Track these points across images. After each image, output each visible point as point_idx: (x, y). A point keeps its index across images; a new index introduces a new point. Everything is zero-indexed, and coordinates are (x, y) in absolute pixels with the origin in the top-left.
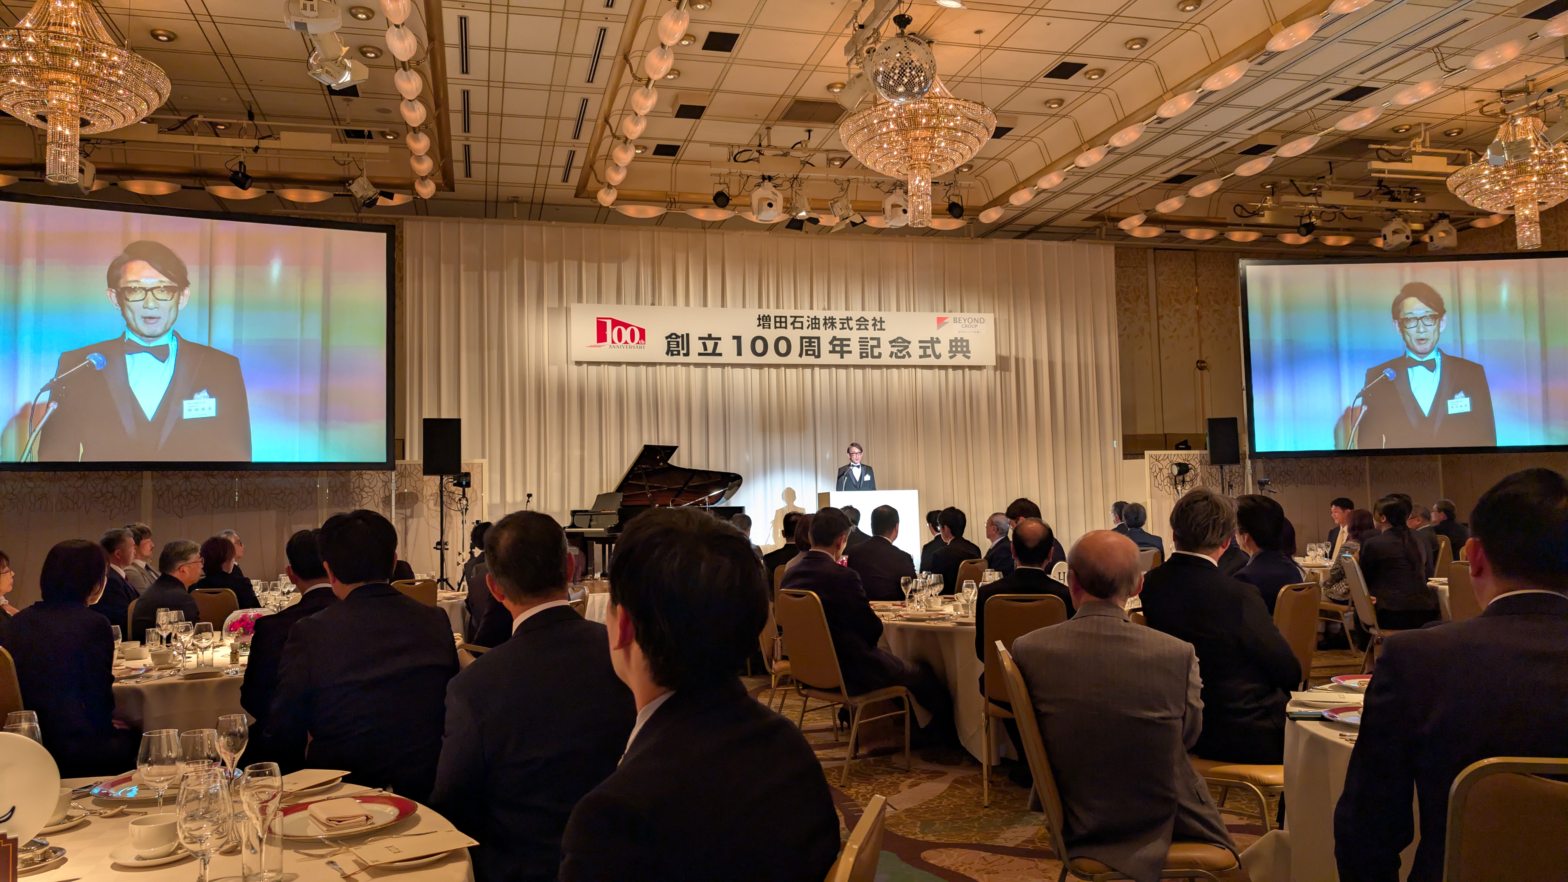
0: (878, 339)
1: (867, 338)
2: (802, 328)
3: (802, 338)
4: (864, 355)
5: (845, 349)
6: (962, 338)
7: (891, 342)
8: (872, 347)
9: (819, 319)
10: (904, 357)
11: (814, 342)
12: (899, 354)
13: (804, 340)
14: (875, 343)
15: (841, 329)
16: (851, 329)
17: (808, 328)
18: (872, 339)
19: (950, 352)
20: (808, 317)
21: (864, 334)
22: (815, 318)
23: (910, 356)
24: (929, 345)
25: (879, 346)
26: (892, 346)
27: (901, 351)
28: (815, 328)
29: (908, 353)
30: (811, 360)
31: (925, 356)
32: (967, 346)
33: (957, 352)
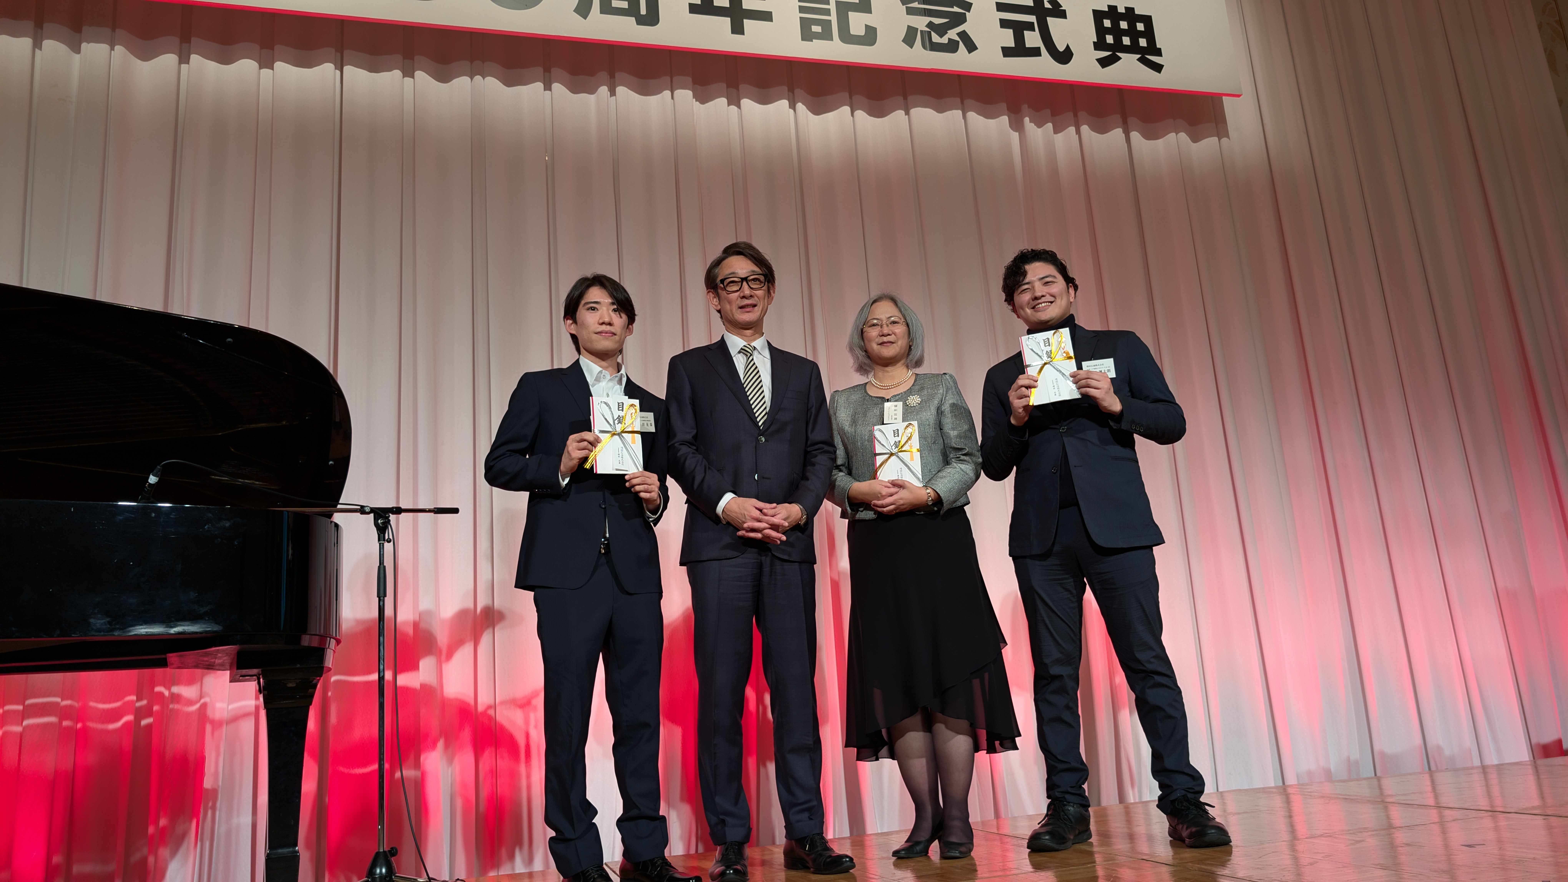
4: (816, 29)
6: (1130, 10)
8: (842, 7)
10: (952, 47)
12: (936, 38)
19: (1097, 47)
23: (971, 47)
24: (1032, 19)
26: (910, 11)
29: (964, 35)
31: (1019, 50)
32: (1149, 33)
33: (1119, 47)
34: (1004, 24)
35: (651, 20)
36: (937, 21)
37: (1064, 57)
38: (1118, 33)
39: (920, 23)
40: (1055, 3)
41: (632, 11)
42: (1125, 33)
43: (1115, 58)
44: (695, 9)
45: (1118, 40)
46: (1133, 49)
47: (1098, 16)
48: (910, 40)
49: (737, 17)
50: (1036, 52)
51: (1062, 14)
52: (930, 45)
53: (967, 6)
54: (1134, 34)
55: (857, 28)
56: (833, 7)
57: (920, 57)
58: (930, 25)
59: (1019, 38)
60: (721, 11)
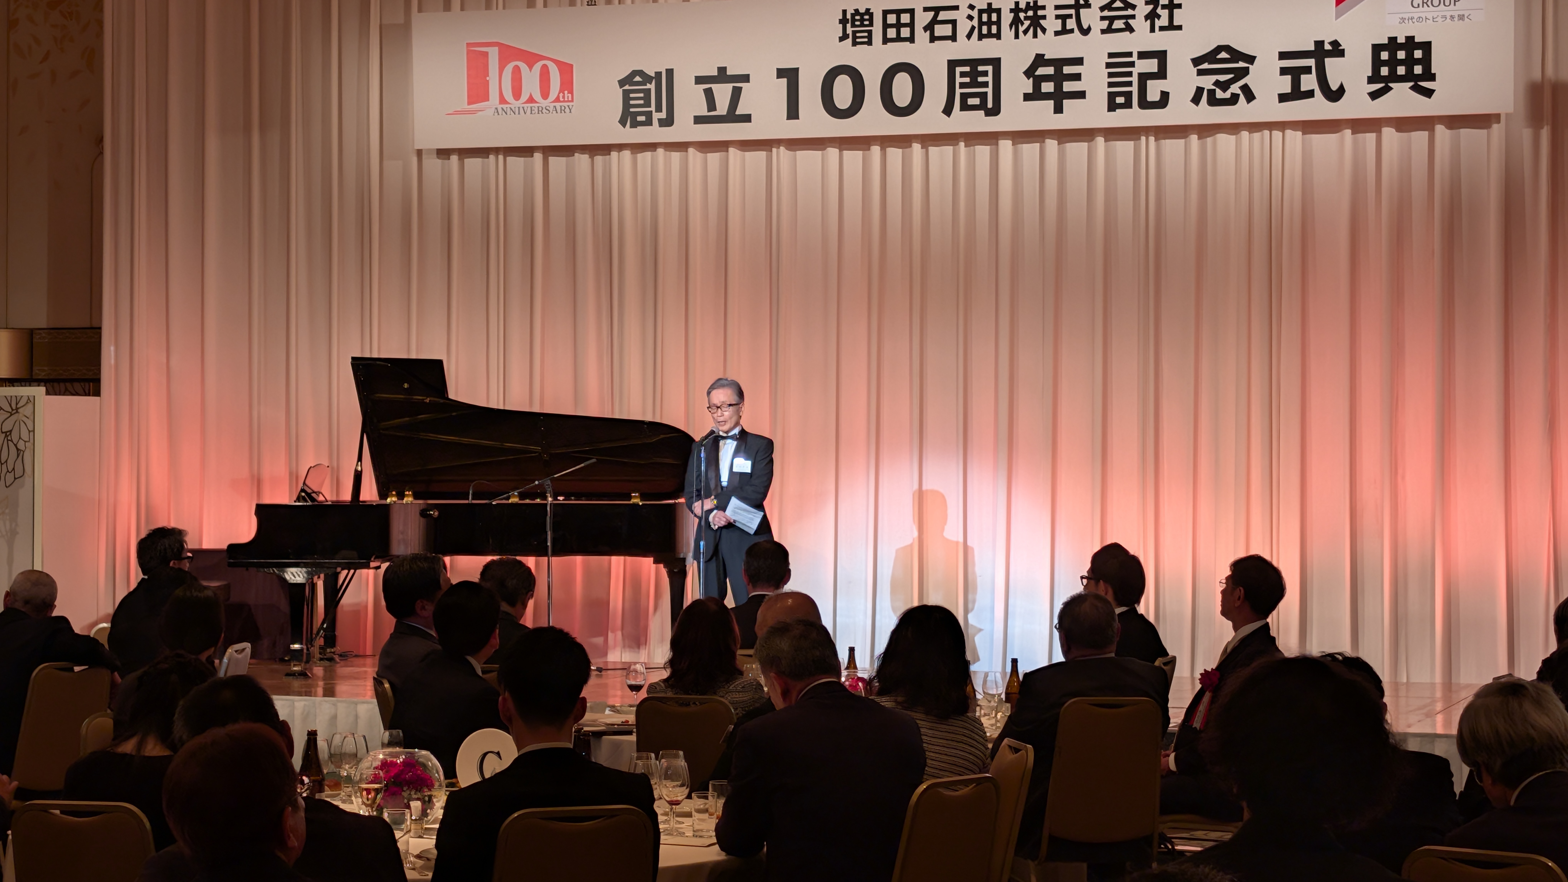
0: (1161, 56)
1: (1130, 54)
2: (953, 38)
3: (953, 65)
4: (1120, 100)
5: (1068, 86)
6: (1410, 39)
7: (1196, 61)
8: (1144, 78)
9: (998, 11)
10: (1233, 100)
11: (985, 74)
12: (1220, 94)
13: (959, 70)
14: (1152, 66)
15: (1057, 33)
16: (1085, 32)
17: (969, 36)
18: (1143, 55)
20: (972, 7)
21: (1121, 42)
22: (990, 9)
23: (1251, 98)
24: (1311, 62)
25: (1162, 74)
26: (1201, 73)
27: (1224, 86)
28: (990, 35)
29: (1245, 88)
30: (977, 121)
31: (1294, 94)
32: (1426, 61)
33: (1392, 77)
34: (1284, 71)
35: (995, 111)
36: (1223, 78)
37: (1335, 95)
38: (1393, 63)
39: (1207, 82)
40: (1335, 44)
41: (982, 106)
42: (1401, 62)
43: (1386, 90)
44: (1027, 97)
45: (1393, 71)
46: (1407, 77)
47: (1377, 49)
48: (1196, 100)
49: (1059, 99)
50: (1310, 94)
51: (1341, 54)
52: (1214, 101)
53: (1251, 59)
54: (1410, 62)
55: (1153, 95)
56: (1135, 79)
57: (1206, 114)
58: (1217, 83)
59: (1296, 83)
60: (1047, 96)
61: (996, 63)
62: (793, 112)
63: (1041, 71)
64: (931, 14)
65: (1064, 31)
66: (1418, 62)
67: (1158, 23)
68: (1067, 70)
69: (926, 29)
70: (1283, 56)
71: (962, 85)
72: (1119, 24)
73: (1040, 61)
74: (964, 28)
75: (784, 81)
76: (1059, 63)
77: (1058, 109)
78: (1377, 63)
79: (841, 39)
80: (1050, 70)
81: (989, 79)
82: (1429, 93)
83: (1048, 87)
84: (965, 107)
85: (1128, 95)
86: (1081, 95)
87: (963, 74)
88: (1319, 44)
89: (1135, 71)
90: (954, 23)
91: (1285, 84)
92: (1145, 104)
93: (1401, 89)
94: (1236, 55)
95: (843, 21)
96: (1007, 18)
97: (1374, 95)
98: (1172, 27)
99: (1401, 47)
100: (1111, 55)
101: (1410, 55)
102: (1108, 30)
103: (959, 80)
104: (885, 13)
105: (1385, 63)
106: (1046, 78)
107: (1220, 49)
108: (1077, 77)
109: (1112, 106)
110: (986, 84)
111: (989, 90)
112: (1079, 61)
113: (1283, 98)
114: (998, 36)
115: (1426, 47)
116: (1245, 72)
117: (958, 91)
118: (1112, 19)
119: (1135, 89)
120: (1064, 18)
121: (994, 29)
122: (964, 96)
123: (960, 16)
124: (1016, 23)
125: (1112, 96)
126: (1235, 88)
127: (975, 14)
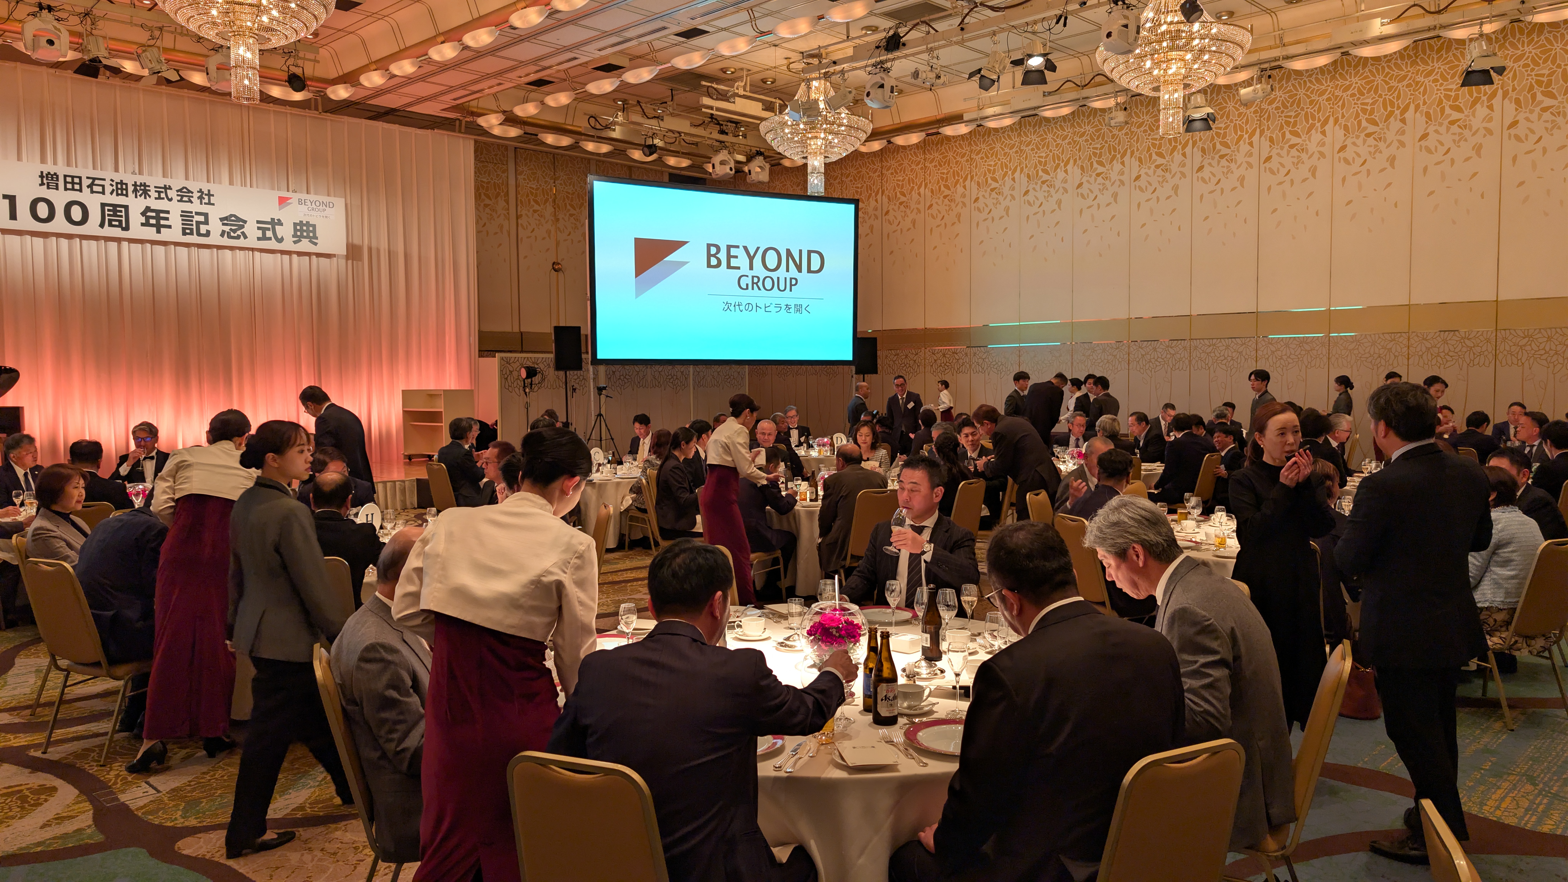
0: (206, 215)
1: (191, 212)
2: (103, 193)
3: (103, 205)
4: (188, 231)
5: (163, 222)
6: (308, 222)
7: (221, 219)
8: (198, 223)
9: (126, 184)
10: (238, 237)
11: (121, 211)
12: (232, 234)
13: (107, 208)
14: (201, 218)
15: (156, 198)
16: (170, 200)
17: (112, 193)
18: (197, 213)
19: (293, 236)
20: (112, 180)
21: (187, 207)
22: (122, 183)
23: (245, 237)
24: (270, 226)
25: (206, 222)
26: (223, 224)
27: (234, 231)
28: (122, 194)
29: (243, 233)
30: (117, 232)
31: (264, 238)
32: (314, 231)
33: (302, 236)
34: (259, 228)
35: (127, 228)
36: (233, 228)
37: (280, 240)
38: (301, 231)
39: (227, 228)
40: (279, 220)
41: (120, 226)
42: (305, 231)
43: (299, 241)
44: (143, 224)
45: (302, 234)
46: (307, 237)
47: (295, 224)
48: (222, 235)
49: (159, 228)
50: (270, 239)
51: (282, 224)
52: (229, 237)
53: (245, 222)
54: (308, 231)
55: (203, 231)
56: (194, 223)
57: (226, 241)
58: (231, 229)
59: (264, 234)
60: (152, 225)
61: (126, 207)
62: (13, 216)
63: (149, 214)
64: (91, 181)
65: (159, 198)
66: (311, 231)
67: (204, 201)
68: (162, 215)
69: (88, 187)
70: (258, 222)
71: (109, 215)
72: (185, 199)
73: (148, 209)
74: (108, 189)
75: (7, 201)
76: (158, 212)
77: (159, 232)
78: (295, 230)
79: (40, 185)
80: (154, 214)
81: (123, 214)
82: (316, 244)
83: (153, 221)
84: (110, 225)
85: (192, 230)
86: (169, 227)
87: (109, 210)
88: (273, 219)
89: (194, 220)
90: (103, 186)
91: (260, 234)
92: (199, 234)
93: (305, 241)
94: (238, 219)
95: (42, 176)
96: (131, 188)
97: (295, 242)
98: (209, 203)
99: (305, 225)
100: (182, 212)
101: (308, 228)
102: (181, 201)
103: (107, 213)
104: (65, 176)
105: (298, 230)
106: (152, 217)
107: (232, 216)
108: (167, 219)
109: (184, 234)
110: (121, 216)
111: (123, 219)
112: (168, 212)
113: (259, 239)
114: (127, 195)
115: (314, 226)
116: (243, 227)
117: (107, 218)
118: (182, 196)
119: (194, 227)
120: (159, 192)
121: (124, 192)
122: (110, 221)
123: (107, 184)
124: (135, 191)
125: (184, 230)
126: (239, 233)
127: (114, 184)
